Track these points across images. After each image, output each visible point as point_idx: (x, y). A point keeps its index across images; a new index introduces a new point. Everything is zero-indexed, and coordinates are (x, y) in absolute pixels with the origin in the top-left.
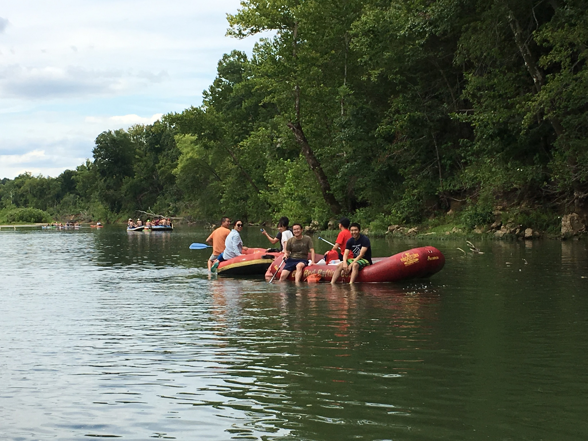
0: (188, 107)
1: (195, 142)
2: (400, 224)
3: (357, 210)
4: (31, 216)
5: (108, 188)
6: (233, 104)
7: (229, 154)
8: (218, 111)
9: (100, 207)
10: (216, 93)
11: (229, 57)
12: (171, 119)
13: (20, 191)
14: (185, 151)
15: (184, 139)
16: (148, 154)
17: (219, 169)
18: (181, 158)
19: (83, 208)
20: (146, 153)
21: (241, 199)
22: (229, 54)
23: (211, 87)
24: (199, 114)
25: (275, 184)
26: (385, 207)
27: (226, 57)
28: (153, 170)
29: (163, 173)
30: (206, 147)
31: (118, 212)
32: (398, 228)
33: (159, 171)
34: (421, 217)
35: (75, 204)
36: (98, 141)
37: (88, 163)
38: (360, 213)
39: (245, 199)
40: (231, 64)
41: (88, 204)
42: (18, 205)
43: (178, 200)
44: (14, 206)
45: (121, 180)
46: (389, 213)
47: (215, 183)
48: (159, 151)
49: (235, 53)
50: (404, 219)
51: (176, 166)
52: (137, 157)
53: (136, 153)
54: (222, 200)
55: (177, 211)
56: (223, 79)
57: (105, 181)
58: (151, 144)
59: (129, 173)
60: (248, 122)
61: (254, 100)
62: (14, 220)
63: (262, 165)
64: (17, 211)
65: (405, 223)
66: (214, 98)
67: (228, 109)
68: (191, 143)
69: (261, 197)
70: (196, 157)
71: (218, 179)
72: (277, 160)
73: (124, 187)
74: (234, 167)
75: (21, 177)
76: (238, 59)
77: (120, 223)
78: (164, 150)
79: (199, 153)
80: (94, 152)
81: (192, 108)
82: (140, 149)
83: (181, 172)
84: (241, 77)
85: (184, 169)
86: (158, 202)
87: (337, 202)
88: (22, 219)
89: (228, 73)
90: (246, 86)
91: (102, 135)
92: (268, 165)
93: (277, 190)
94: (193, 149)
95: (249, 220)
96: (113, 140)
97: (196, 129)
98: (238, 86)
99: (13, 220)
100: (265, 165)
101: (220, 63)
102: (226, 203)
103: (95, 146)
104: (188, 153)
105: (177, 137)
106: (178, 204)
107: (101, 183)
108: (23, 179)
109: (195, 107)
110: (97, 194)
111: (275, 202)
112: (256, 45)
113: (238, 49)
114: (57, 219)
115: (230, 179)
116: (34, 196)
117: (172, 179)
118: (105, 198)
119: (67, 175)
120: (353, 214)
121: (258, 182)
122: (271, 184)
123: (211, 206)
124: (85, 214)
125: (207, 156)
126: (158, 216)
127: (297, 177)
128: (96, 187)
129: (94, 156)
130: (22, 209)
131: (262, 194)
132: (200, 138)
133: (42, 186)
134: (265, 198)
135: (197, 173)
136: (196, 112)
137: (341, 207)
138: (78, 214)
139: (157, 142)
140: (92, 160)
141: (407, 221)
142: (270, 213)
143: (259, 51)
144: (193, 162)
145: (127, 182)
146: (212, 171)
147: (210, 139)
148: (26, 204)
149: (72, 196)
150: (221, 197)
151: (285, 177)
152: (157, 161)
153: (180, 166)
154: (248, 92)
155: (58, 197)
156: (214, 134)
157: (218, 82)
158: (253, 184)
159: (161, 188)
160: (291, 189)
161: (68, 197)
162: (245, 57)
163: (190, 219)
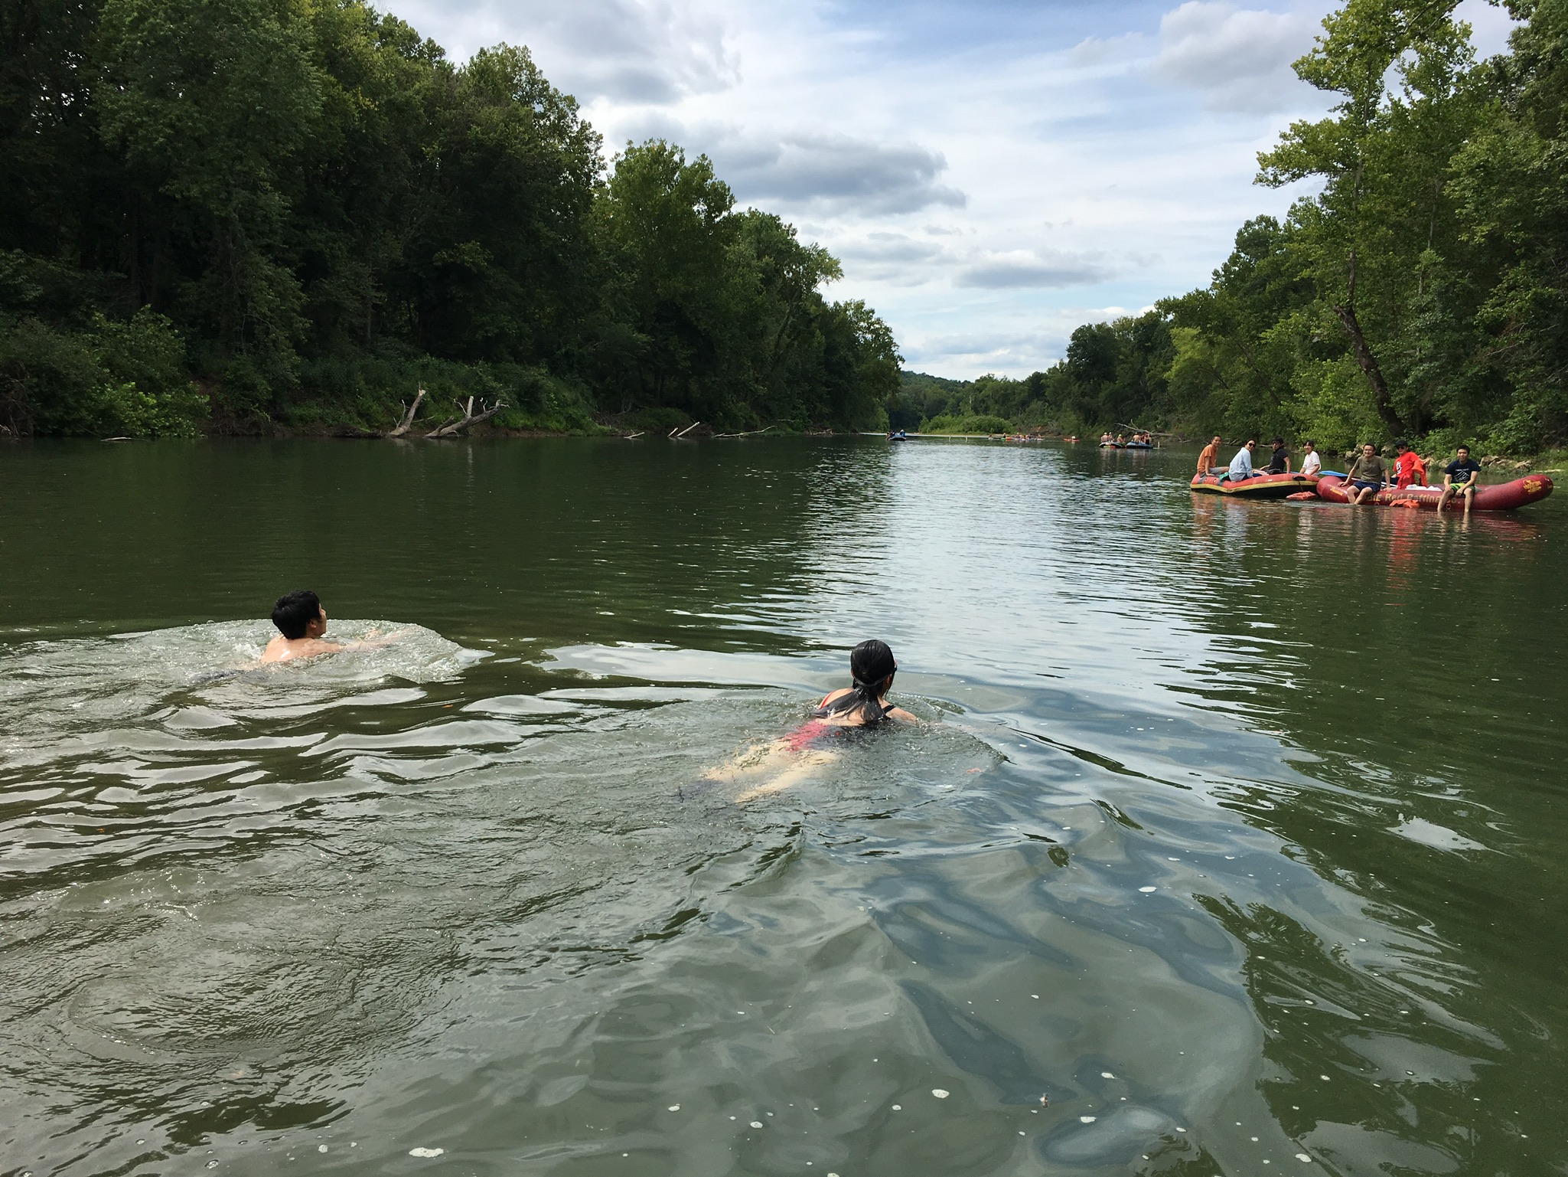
0: (1192, 290)
1: (1198, 337)
2: (1502, 453)
3: (1430, 432)
4: (990, 426)
5: (1084, 395)
6: (1253, 288)
7: (1243, 352)
8: (1231, 295)
9: (1073, 418)
10: (1231, 273)
11: (1253, 224)
12: (1167, 306)
13: (980, 396)
14: (1183, 349)
15: (1183, 334)
16: (1136, 354)
17: (1226, 373)
18: (1176, 358)
19: (1051, 418)
20: (1133, 352)
21: (1253, 412)
22: (1253, 220)
23: (1225, 265)
24: (1206, 299)
25: (1305, 394)
26: (1479, 429)
27: (1248, 224)
28: (1141, 374)
29: (1154, 376)
30: (1212, 343)
31: (1093, 424)
32: (1497, 460)
33: (1147, 376)
34: (1537, 445)
35: (1042, 413)
36: (1074, 337)
37: (1061, 364)
38: (1434, 436)
39: (1259, 412)
40: (1256, 233)
41: (1058, 414)
42: (977, 412)
43: (1169, 411)
44: (971, 413)
45: (1100, 385)
46: (1484, 437)
47: (1219, 391)
48: (1150, 350)
49: (1262, 219)
50: (1508, 448)
51: (1169, 369)
52: (1121, 357)
53: (1120, 353)
54: (1227, 414)
55: (1166, 426)
56: (1243, 255)
57: (1080, 386)
58: (1140, 341)
59: (1109, 377)
60: (1272, 311)
61: (1283, 281)
62: (971, 429)
63: (1288, 368)
64: (976, 419)
65: (1511, 454)
66: (1228, 280)
67: (1245, 294)
68: (1192, 339)
69: (1282, 409)
70: (1197, 357)
71: (1224, 386)
72: (1310, 360)
73: (1102, 395)
74: (1247, 370)
75: (983, 379)
76: (1266, 228)
77: (1095, 438)
78: (1156, 349)
79: (1201, 352)
80: (1069, 350)
81: (1197, 291)
82: (1126, 347)
83: (1176, 376)
84: (1267, 251)
85: (1179, 371)
86: (1143, 414)
87: (1400, 419)
88: (980, 428)
89: (1249, 245)
90: (1273, 262)
91: (1080, 330)
92: (1296, 367)
93: (1306, 402)
94: (1193, 347)
95: (1262, 440)
96: (1094, 336)
97: (1199, 320)
98: (1262, 262)
99: (969, 429)
100: (1291, 368)
101: (1240, 234)
102: (1233, 417)
103: (1071, 342)
104: (1187, 351)
105: (1174, 331)
106: (1169, 418)
107: (1075, 388)
108: (985, 381)
109: (1201, 289)
110: (1069, 401)
111: (1302, 418)
112: (1294, 206)
113: (1266, 214)
114: (1020, 431)
115: (1241, 386)
116: (997, 402)
117: (1163, 385)
118: (1079, 407)
119: (1037, 377)
120: (1423, 438)
121: (1280, 390)
122: (1298, 393)
123: (1212, 421)
124: (1054, 426)
125: (1211, 355)
126: (1141, 430)
127: (1339, 384)
128: (1069, 393)
129: (1068, 356)
130: (983, 417)
131: (1284, 406)
132: (1204, 331)
133: (1006, 390)
134: (1288, 411)
135: (1197, 378)
136: (1200, 297)
137: (1404, 427)
138: (1046, 425)
139: (1149, 339)
140: (1066, 360)
141: (1513, 451)
142: (1292, 432)
143: (1295, 215)
144: (1192, 363)
145: (1107, 388)
146: (1217, 376)
147: (1218, 332)
148: (986, 411)
149: (1040, 403)
150: (1226, 410)
151: (1320, 384)
152: (1145, 363)
153: (1173, 370)
154: (1276, 272)
155: (1024, 404)
156: (1224, 327)
157: (1234, 259)
158: (1272, 393)
159: (1149, 396)
160: (1329, 401)
161: (1036, 405)
162: (1275, 224)
163: (1182, 436)
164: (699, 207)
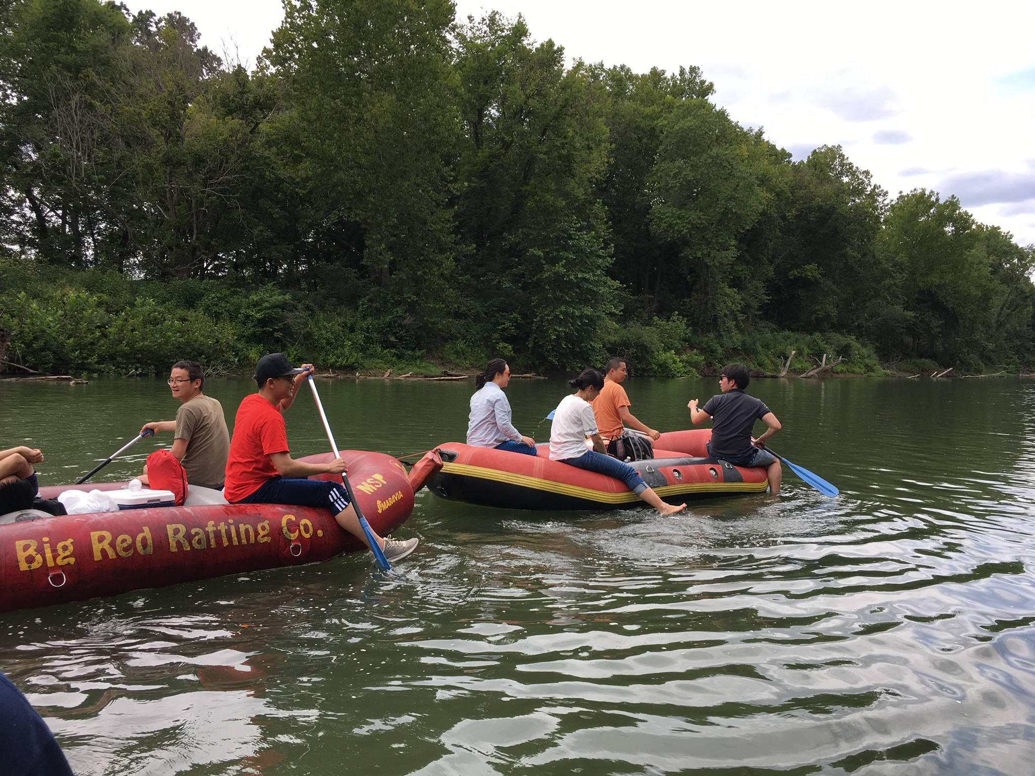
164: (949, 229)
